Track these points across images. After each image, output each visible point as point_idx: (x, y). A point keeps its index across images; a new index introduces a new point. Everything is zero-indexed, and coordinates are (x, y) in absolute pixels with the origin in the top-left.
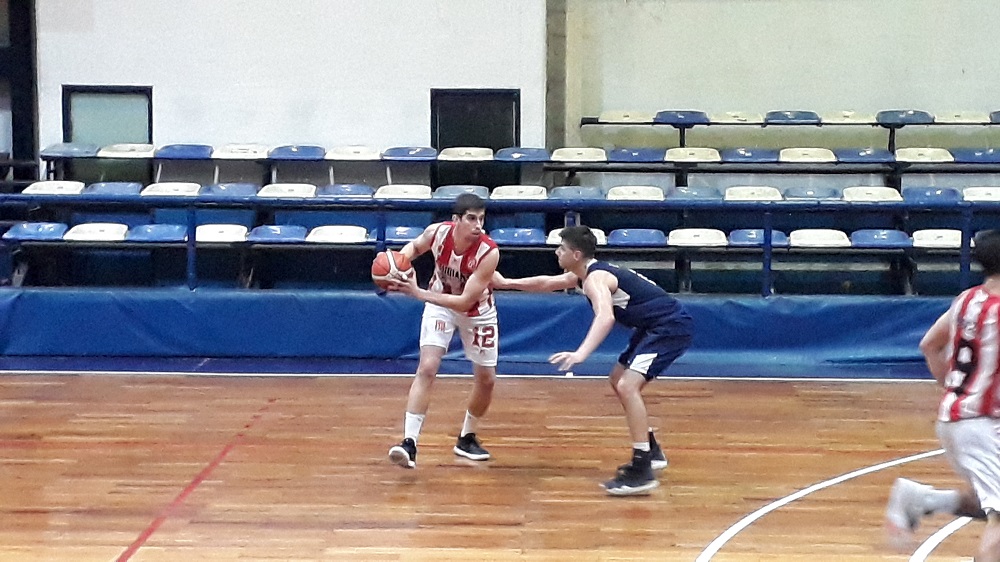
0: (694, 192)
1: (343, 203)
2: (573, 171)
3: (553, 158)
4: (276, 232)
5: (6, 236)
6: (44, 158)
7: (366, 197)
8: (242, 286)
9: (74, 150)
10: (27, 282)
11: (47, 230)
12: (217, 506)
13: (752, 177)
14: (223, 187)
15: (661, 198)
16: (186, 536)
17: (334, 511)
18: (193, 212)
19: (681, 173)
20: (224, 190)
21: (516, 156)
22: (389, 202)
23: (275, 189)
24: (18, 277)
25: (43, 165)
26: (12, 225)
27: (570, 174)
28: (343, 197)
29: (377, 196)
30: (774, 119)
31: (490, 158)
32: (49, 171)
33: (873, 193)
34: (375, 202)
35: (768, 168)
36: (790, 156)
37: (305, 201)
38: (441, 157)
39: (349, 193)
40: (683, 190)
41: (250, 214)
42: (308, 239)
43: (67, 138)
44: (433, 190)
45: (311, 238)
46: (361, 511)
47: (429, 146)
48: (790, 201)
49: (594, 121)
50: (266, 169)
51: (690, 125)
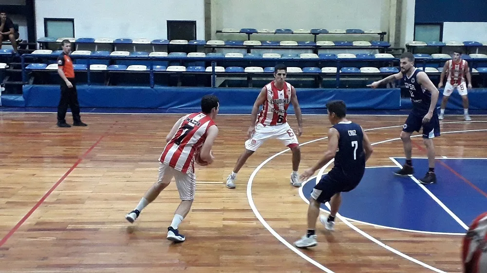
0: (253, 55)
1: (139, 58)
2: (214, 48)
3: (207, 44)
4: (116, 67)
5: (26, 68)
6: (39, 42)
7: (147, 56)
8: (106, 85)
9: (49, 40)
10: (34, 83)
11: (40, 66)
12: (99, 155)
13: (271, 50)
14: (98, 52)
15: (242, 57)
16: (89, 165)
17: (137, 156)
18: (89, 60)
19: (249, 49)
20: (99, 53)
21: (195, 43)
22: (154, 57)
23: (116, 53)
24: (31, 81)
25: (38, 44)
26: (28, 64)
27: (213, 49)
28: (138, 56)
29: (150, 55)
30: (278, 31)
31: (187, 43)
32: (40, 46)
33: (310, 55)
34: (149, 57)
35: (276, 47)
36: (284, 43)
37: (126, 57)
38: (170, 43)
39: (140, 54)
40: (250, 54)
41: (108, 61)
42: (127, 69)
43: (46, 35)
44: (168, 54)
45: (128, 69)
46: (147, 157)
47: (167, 39)
48: (283, 58)
49: (221, 32)
50: (112, 46)
51: (252, 33)
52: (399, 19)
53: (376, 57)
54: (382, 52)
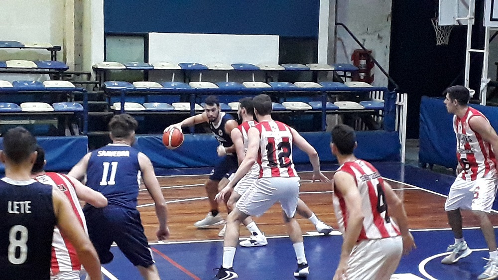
52: (80, 25)
53: (46, 86)
54: (55, 78)
